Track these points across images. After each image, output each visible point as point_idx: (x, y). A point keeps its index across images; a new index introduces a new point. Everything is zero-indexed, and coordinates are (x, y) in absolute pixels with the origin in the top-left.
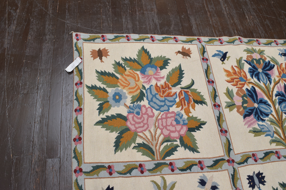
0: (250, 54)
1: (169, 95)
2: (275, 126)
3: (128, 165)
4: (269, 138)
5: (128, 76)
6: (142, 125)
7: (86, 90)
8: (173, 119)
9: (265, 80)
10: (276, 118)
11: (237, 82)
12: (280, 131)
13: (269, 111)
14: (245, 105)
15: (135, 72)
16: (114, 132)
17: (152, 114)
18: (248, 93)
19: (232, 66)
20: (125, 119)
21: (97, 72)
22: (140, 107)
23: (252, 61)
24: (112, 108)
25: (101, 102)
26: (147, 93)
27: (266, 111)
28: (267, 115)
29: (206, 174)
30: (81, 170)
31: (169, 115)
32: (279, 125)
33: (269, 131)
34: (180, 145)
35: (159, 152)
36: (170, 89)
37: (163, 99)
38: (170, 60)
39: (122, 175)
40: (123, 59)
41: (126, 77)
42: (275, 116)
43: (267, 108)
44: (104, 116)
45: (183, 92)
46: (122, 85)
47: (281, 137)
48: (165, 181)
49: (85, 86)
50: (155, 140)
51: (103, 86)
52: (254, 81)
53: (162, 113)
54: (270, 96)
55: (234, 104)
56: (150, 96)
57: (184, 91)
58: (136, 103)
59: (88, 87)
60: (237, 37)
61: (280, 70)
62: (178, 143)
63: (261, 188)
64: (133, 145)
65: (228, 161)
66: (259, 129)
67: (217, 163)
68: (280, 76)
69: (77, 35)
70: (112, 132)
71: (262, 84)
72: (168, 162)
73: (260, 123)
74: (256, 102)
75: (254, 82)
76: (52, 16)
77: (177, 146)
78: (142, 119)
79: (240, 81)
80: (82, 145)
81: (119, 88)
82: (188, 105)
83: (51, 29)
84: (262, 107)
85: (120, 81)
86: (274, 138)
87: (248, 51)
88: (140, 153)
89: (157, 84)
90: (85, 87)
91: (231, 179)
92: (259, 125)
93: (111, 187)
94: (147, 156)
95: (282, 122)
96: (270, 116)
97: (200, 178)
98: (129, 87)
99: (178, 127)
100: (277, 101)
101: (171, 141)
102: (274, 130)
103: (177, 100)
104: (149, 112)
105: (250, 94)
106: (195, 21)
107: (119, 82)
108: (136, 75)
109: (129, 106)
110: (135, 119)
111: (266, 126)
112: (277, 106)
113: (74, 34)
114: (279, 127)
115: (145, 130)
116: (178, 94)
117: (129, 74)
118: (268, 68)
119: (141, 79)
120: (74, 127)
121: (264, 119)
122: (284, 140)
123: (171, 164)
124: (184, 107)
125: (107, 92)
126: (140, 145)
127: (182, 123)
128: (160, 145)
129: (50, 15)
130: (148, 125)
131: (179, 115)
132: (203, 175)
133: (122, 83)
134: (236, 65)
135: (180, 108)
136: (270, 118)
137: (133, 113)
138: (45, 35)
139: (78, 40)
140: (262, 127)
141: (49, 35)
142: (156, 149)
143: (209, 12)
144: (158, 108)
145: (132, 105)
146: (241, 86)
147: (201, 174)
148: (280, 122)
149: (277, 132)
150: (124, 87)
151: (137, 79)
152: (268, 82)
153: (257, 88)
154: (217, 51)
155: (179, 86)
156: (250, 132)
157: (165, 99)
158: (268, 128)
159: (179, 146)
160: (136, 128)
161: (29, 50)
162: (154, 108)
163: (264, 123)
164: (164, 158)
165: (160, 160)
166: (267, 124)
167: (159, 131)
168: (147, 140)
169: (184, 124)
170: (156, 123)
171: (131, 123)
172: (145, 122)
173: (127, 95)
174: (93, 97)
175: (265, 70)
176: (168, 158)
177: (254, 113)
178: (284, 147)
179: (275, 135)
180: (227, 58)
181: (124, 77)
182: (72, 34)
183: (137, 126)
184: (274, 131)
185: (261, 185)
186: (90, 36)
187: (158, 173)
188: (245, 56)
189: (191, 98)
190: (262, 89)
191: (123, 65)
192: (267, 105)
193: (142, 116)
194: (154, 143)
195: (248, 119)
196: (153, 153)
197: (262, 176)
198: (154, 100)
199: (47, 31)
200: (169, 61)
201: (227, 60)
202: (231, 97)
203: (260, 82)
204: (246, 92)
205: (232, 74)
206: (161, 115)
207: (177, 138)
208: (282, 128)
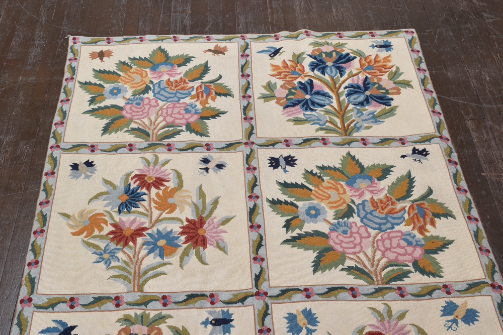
0: (318, 48)
1: (182, 89)
2: (331, 116)
3: (115, 145)
4: (318, 126)
5: (133, 73)
6: (141, 113)
7: (77, 85)
8: (183, 108)
9: (334, 73)
10: (337, 108)
11: (287, 75)
12: (338, 121)
13: (328, 102)
14: (290, 97)
15: (143, 69)
16: (105, 120)
17: (156, 104)
18: (300, 85)
19: (284, 61)
20: (121, 109)
21: (94, 70)
22: (142, 99)
23: (320, 55)
24: (106, 100)
25: (94, 95)
26: (154, 87)
27: (322, 102)
28: (322, 106)
29: (212, 154)
30: (58, 146)
31: (177, 105)
32: (338, 115)
33: (320, 120)
34: (185, 130)
35: (156, 134)
36: (187, 83)
37: (174, 92)
38: (193, 57)
39: (105, 153)
40: (130, 59)
41: (131, 75)
42: (336, 106)
43: (324, 99)
44: (96, 107)
45: (203, 86)
46: (124, 81)
47: (337, 126)
48: (157, 158)
49: (77, 81)
50: (154, 125)
51: (98, 82)
52: (315, 74)
53: (169, 103)
54: (336, 88)
55: (275, 96)
56: (157, 89)
57: (205, 85)
58: (138, 96)
59: (80, 82)
60: (303, 30)
61: (363, 62)
62: (184, 128)
63: (286, 169)
64: (126, 129)
65: (246, 144)
66: (305, 118)
67: (229, 146)
68: (362, 69)
69: (74, 39)
70: (102, 119)
71: (327, 77)
72: (166, 144)
73: (309, 113)
74: (309, 93)
75: (313, 75)
76: (45, 24)
77: (182, 131)
78: (143, 108)
79: (292, 75)
80: (64, 128)
81: (119, 84)
82: (206, 97)
83: (42, 35)
84: (317, 99)
85: (121, 77)
86: (324, 126)
87: (315, 44)
88: (133, 136)
89: (169, 79)
90: (77, 83)
91: (245, 159)
92: (304, 115)
93: (90, 161)
94: (139, 138)
95: (345, 112)
96: (328, 107)
97: (204, 157)
98: (133, 82)
99: (187, 116)
100: (346, 92)
101: (173, 127)
102: (328, 119)
103: (194, 93)
104: (153, 103)
105: (302, 86)
106: (246, 19)
107: (120, 79)
108: (143, 72)
109: (128, 98)
110: (133, 108)
111: (317, 115)
112: (343, 98)
113: (71, 38)
114: (338, 117)
115: (144, 118)
116: (195, 88)
117: (135, 71)
118: (343, 60)
119: (149, 75)
120: (58, 114)
121: (315, 109)
122: (340, 129)
123: (169, 145)
124: (200, 99)
125: (104, 88)
126: (133, 129)
127: (193, 112)
128: (160, 130)
129: (42, 22)
130: (148, 113)
131: (191, 105)
132: (209, 155)
133: (125, 79)
134: (291, 59)
135: (195, 100)
136: (326, 109)
137: (132, 104)
138: (34, 40)
139: (75, 43)
140: (308, 116)
141: (39, 41)
142: (153, 132)
143: (271, 8)
144: (165, 99)
145: (133, 97)
146: (291, 79)
147: (207, 154)
148: (341, 113)
149: (331, 122)
150: (126, 83)
151: (144, 75)
152: (338, 75)
153: (315, 81)
154: (267, 47)
155: (200, 81)
156: (289, 120)
157: (177, 92)
158: (318, 117)
159: (183, 131)
160: (133, 116)
161: (12, 54)
162: (160, 99)
163: (313, 113)
164: (161, 140)
165: (156, 141)
166: (317, 113)
167: (161, 118)
168: (144, 125)
169: (196, 113)
170: (159, 112)
171: (127, 112)
172: (146, 110)
173: (128, 89)
174: (85, 91)
175: (338, 62)
176: (166, 140)
177: (302, 104)
178: (337, 135)
179: (328, 124)
180: (279, 54)
181: (127, 75)
182: (68, 39)
183: (134, 114)
184: (327, 121)
185: (287, 167)
186: (92, 39)
187: (151, 151)
188: (310, 50)
189: (213, 91)
190: (324, 82)
191: (129, 64)
192: (326, 96)
193: (143, 106)
194: (153, 127)
195: (289, 109)
196: (148, 135)
197: (292, 159)
198: (162, 92)
199: (36, 37)
200: (192, 59)
201: (279, 55)
202: (271, 89)
203: (324, 75)
204: (297, 85)
205: (281, 68)
206: (167, 105)
207: (183, 124)
208: (343, 118)
